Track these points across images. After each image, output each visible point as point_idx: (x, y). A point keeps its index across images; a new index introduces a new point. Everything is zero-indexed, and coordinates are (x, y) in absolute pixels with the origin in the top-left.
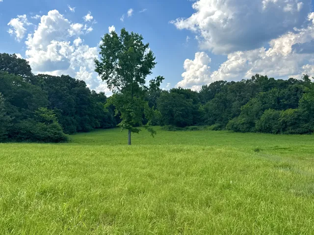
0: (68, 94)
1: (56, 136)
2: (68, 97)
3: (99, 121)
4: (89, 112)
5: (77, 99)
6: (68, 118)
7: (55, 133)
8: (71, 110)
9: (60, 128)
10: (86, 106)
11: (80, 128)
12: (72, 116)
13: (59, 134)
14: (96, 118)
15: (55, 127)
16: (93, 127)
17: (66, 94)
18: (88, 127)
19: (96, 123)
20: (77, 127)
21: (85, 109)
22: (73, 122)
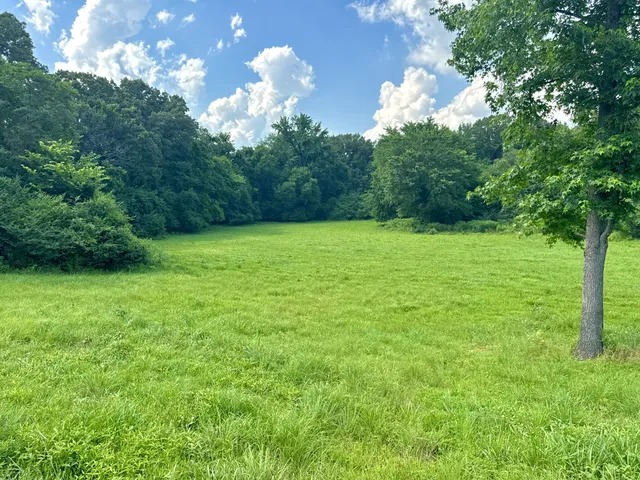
0: (141, 126)
1: (107, 245)
2: (141, 135)
3: (221, 206)
4: (196, 180)
5: (164, 144)
6: (141, 192)
7: (103, 237)
8: (150, 173)
9: (121, 216)
10: (188, 165)
11: (176, 223)
12: (153, 188)
13: (116, 237)
14: (214, 196)
15: (101, 212)
16: (207, 220)
17: (135, 126)
18: (195, 218)
19: (215, 210)
20: (168, 220)
21: (187, 172)
22: (155, 205)
